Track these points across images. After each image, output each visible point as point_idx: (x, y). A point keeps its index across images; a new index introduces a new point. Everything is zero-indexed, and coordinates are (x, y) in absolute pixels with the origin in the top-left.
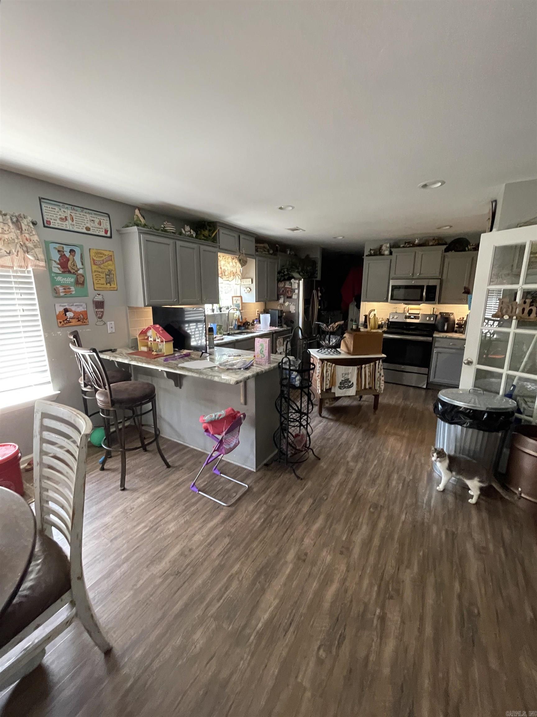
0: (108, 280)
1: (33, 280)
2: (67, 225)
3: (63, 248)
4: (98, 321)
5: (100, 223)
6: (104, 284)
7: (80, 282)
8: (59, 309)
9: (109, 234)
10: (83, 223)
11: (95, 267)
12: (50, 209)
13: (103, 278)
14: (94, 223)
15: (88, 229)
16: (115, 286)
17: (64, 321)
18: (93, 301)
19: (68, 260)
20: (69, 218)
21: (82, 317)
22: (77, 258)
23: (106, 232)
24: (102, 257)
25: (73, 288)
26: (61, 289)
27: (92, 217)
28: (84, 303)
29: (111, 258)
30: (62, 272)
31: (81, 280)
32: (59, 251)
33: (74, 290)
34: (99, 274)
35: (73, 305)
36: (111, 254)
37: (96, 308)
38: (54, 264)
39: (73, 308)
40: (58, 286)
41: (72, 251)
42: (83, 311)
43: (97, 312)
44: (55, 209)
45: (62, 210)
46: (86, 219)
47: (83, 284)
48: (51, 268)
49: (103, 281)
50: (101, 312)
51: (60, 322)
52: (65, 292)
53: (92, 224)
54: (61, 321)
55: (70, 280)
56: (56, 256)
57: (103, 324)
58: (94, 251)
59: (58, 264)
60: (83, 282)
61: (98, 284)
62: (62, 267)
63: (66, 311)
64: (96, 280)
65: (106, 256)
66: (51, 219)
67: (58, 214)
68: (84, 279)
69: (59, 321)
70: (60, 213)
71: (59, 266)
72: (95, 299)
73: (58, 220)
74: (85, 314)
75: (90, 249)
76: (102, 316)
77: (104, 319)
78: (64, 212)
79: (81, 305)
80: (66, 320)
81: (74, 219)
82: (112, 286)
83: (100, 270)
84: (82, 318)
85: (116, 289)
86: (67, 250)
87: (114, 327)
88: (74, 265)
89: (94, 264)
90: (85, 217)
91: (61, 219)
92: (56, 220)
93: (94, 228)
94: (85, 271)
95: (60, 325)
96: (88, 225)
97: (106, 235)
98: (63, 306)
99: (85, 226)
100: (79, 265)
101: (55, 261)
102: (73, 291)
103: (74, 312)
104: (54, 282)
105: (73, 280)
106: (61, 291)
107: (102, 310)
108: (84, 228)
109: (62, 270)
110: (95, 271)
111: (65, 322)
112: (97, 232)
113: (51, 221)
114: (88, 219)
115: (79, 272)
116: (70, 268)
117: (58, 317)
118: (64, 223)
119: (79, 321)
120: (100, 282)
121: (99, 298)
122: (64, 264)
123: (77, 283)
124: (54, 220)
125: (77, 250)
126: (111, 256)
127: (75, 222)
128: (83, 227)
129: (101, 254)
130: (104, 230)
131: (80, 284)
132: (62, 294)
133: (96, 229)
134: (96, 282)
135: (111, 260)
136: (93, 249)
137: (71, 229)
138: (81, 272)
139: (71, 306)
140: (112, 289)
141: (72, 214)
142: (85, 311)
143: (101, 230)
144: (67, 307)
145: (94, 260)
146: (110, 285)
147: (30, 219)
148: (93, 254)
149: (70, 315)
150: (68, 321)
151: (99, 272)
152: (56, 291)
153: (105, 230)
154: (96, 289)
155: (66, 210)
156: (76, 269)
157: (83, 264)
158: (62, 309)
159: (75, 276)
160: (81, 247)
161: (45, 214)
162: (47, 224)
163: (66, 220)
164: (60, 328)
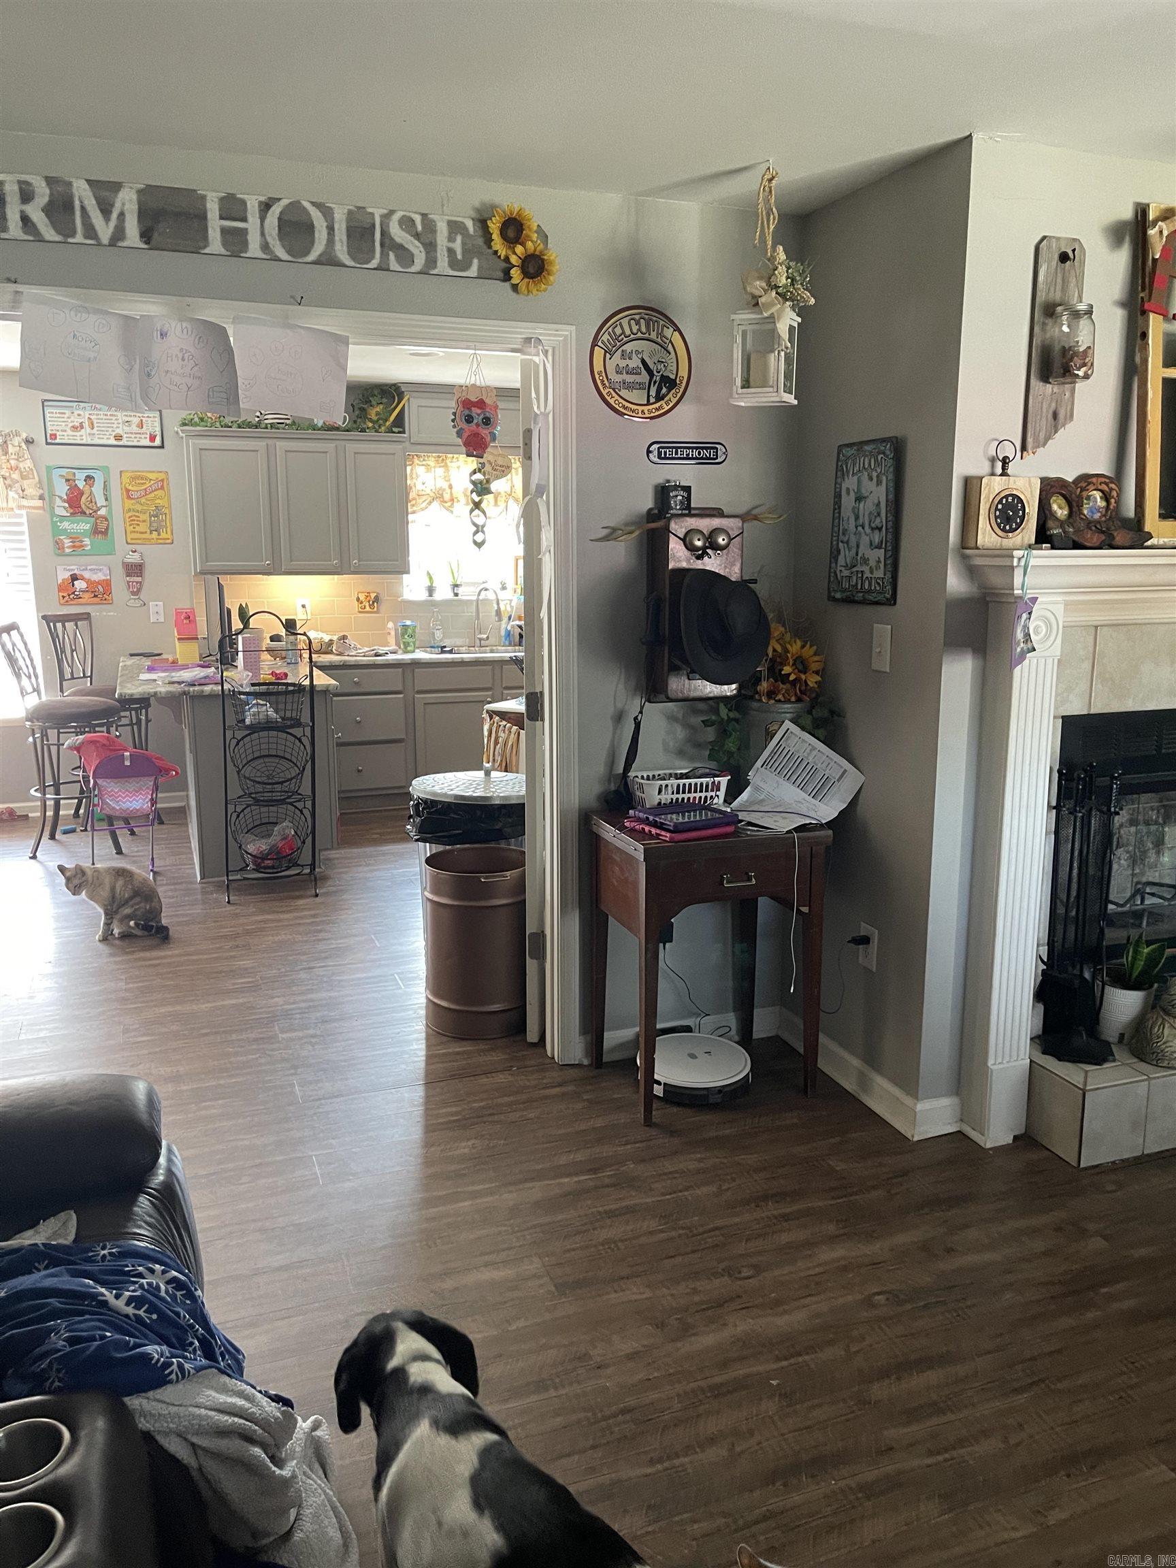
0: (155, 525)
1: (25, 528)
2: (84, 436)
3: (74, 474)
4: (131, 599)
5: (141, 425)
6: (146, 533)
7: (101, 530)
8: (64, 575)
9: (158, 442)
10: (110, 429)
11: (128, 504)
12: (58, 415)
13: (144, 521)
14: (130, 426)
15: (118, 437)
16: (169, 536)
17: (69, 595)
18: (123, 563)
19: (81, 493)
20: (86, 425)
21: (101, 590)
22: (98, 490)
23: (153, 439)
24: (143, 484)
25: (87, 541)
26: (67, 542)
27: (126, 416)
28: (105, 566)
29: (162, 485)
30: (71, 514)
31: (102, 526)
32: (67, 480)
33: (89, 543)
34: (137, 514)
35: (87, 569)
36: (162, 476)
37: (127, 576)
38: (58, 502)
39: (87, 575)
40: (62, 537)
41: (89, 478)
42: (103, 580)
43: (128, 582)
44: (64, 413)
45: (76, 412)
46: (116, 422)
47: (105, 533)
48: (54, 508)
49: (143, 527)
50: (137, 583)
51: (64, 597)
52: (74, 547)
53: (127, 429)
54: (65, 595)
55: (84, 526)
56: (62, 489)
57: (141, 606)
58: (128, 475)
59: (64, 501)
60: (107, 529)
61: (134, 532)
62: (71, 506)
63: (74, 578)
64: (130, 525)
65: (152, 482)
66: (58, 431)
67: (69, 420)
68: (108, 525)
69: (61, 594)
70: (72, 419)
71: (67, 505)
72: (126, 560)
73: (68, 429)
74: (107, 584)
75: (121, 472)
76: (139, 590)
77: (143, 595)
78: (79, 415)
79: (100, 570)
80: (73, 593)
81: (95, 425)
82: (163, 535)
83: (139, 508)
84: (101, 592)
85: (169, 541)
86: (81, 476)
87: (162, 612)
88: (92, 502)
89: (129, 498)
90: (114, 418)
91: (74, 428)
92: (65, 431)
93: (130, 435)
94: (110, 512)
95: (62, 601)
96: (119, 431)
97: (152, 444)
98: (69, 570)
99: (114, 434)
100: (101, 501)
101: (60, 497)
102: (86, 545)
103: (88, 581)
104: (56, 531)
105: (88, 527)
106: (66, 545)
107: (139, 579)
108: (112, 437)
109: (72, 511)
110: (129, 510)
111: (71, 596)
112: (136, 440)
113: (58, 433)
114: (120, 421)
115: (99, 513)
116: (83, 506)
117: (61, 588)
118: (78, 434)
119: (96, 596)
120: (138, 529)
121: (134, 558)
122: (75, 501)
123: (96, 531)
124: (62, 431)
125: (99, 477)
126: (162, 480)
127: (96, 429)
128: (110, 435)
129: (142, 479)
130: (148, 436)
131: (101, 532)
132: (67, 551)
133: (133, 436)
134: (130, 529)
135: (162, 488)
136: (127, 471)
137: (90, 442)
138: (102, 512)
139: (83, 570)
140: (161, 541)
141: (91, 417)
142: (107, 580)
143: (143, 436)
144: (76, 572)
145: (128, 491)
146: (159, 534)
147: (24, 435)
148: (126, 480)
149: (80, 585)
150: (77, 595)
151: (138, 511)
152: (59, 545)
153: (150, 434)
154: (129, 541)
155: (81, 413)
156: (95, 508)
157: (106, 500)
158: (67, 575)
159: (93, 520)
160: (105, 470)
161: (48, 424)
162: (51, 440)
163: (82, 427)
164: (63, 607)
